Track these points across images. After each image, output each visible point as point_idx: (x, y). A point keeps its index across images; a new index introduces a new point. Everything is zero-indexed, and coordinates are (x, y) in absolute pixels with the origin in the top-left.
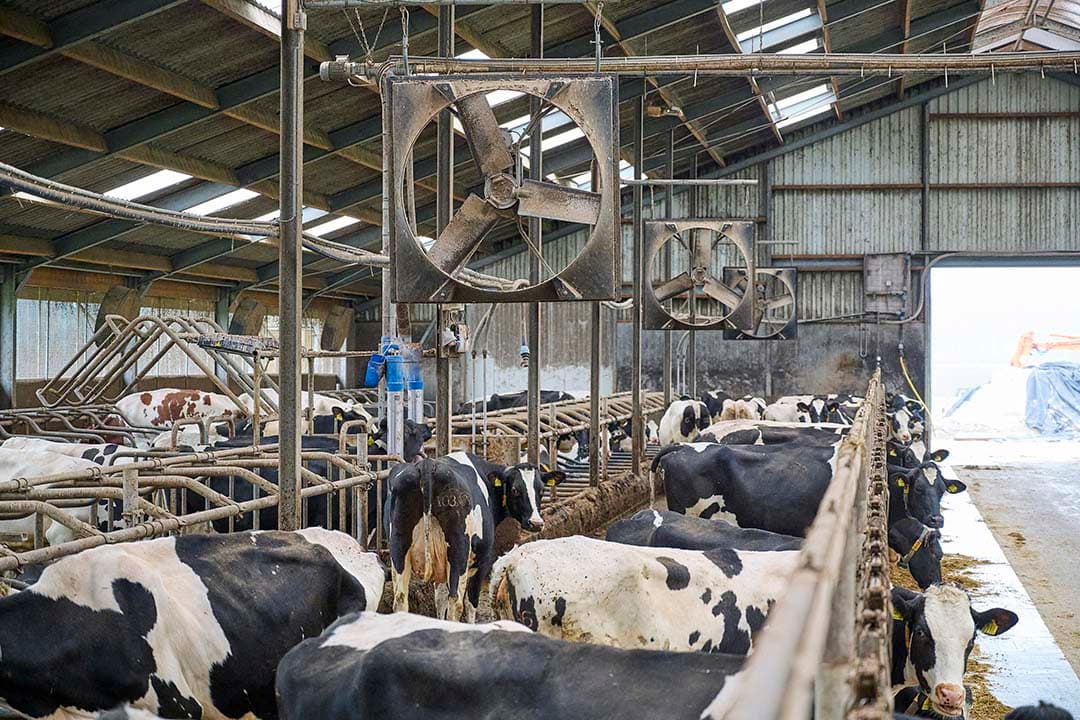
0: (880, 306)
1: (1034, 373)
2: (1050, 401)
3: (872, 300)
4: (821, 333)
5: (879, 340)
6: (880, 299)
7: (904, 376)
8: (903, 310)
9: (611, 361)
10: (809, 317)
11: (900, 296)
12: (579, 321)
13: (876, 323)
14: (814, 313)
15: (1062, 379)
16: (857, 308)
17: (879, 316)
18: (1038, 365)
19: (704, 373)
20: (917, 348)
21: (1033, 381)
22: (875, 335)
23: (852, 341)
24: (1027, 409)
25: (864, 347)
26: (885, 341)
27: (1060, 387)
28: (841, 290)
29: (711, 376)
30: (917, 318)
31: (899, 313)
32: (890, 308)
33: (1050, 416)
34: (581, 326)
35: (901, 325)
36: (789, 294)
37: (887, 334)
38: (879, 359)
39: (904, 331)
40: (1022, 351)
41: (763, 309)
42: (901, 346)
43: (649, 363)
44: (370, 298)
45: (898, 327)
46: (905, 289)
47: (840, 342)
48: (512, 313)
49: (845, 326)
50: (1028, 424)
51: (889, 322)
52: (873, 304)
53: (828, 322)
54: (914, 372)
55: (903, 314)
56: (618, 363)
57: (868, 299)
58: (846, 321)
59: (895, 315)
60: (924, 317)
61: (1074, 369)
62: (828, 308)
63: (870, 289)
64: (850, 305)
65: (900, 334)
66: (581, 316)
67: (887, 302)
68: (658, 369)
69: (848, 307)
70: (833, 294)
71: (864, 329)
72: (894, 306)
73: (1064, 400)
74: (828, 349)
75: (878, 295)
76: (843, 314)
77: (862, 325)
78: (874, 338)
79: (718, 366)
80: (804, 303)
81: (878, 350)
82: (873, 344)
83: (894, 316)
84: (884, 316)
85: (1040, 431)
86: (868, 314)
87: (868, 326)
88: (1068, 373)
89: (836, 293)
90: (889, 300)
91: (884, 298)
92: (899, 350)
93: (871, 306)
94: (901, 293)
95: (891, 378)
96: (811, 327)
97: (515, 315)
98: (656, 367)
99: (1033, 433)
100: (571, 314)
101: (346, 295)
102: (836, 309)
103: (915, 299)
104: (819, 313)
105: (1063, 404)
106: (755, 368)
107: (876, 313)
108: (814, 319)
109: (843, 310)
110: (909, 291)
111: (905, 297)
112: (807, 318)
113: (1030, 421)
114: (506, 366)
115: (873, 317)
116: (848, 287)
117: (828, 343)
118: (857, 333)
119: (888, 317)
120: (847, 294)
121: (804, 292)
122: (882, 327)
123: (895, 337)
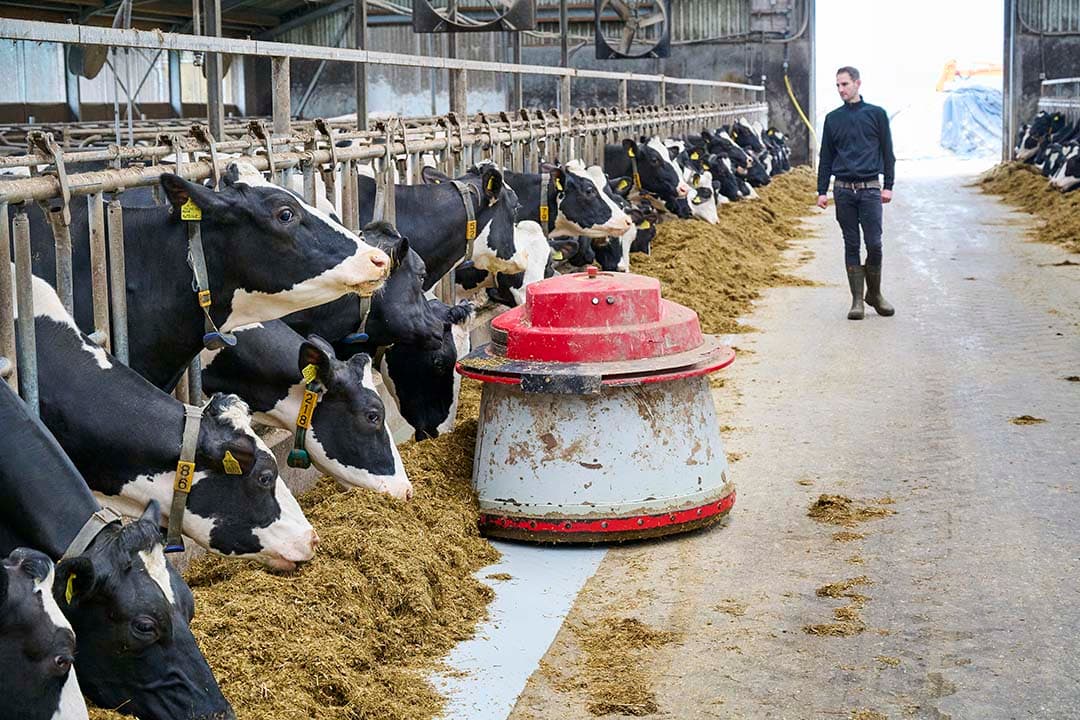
0: (765, 25)
1: (950, 98)
2: (965, 123)
3: (757, 19)
4: (708, 54)
5: (764, 60)
6: (764, 18)
7: (789, 95)
8: (788, 28)
9: (502, 84)
10: (696, 37)
11: (784, 15)
12: (472, 47)
13: (761, 42)
14: (701, 34)
15: (976, 102)
16: (743, 27)
17: (764, 35)
18: (955, 90)
19: (593, 95)
20: (801, 66)
21: (949, 105)
22: (760, 53)
23: (738, 61)
24: (943, 131)
25: (749, 66)
26: (771, 60)
27: (974, 109)
28: (726, 10)
29: (600, 99)
30: (802, 36)
31: (783, 32)
32: (775, 27)
33: (964, 137)
34: (474, 52)
35: (786, 44)
36: (660, 11)
37: (772, 53)
38: (764, 78)
39: (789, 49)
40: (946, 78)
41: (635, 27)
42: (786, 65)
43: (540, 87)
44: (268, 28)
45: (783, 46)
46: (789, 7)
47: (726, 62)
48: (406, 40)
49: (731, 46)
50: (942, 145)
51: (774, 41)
52: (759, 23)
53: (714, 42)
54: (798, 90)
55: (787, 33)
56: (509, 87)
57: (753, 19)
58: (732, 41)
59: (779, 33)
60: (807, 36)
61: (988, 92)
62: (715, 28)
63: (756, 8)
64: (736, 25)
65: (785, 52)
66: (474, 42)
67: (772, 22)
68: (549, 93)
69: (734, 27)
70: (719, 13)
71: (749, 49)
72: (779, 25)
73: (977, 121)
74: (714, 69)
75: (763, 14)
76: (729, 34)
77: (748, 45)
78: (759, 58)
79: (607, 88)
80: (691, 24)
81: (763, 69)
82: (758, 64)
83: (779, 35)
84: (768, 35)
85: (955, 151)
86: (752, 33)
87: (755, 45)
88: (982, 96)
89: (722, 13)
90: (774, 20)
91: (769, 18)
92: (784, 69)
93: (757, 26)
94: (785, 11)
95: (776, 97)
96: (697, 49)
97: (409, 42)
98: (547, 90)
99: (948, 153)
100: (464, 40)
101: (243, 25)
102: (722, 29)
103: (800, 17)
104: (706, 34)
105: (977, 125)
106: (644, 89)
107: (760, 33)
108: (700, 39)
109: (729, 29)
110: (794, 11)
111: (789, 16)
112: (695, 38)
113: (945, 143)
114: (405, 92)
115: (757, 37)
116: (734, 7)
117: (715, 63)
118: (742, 53)
119: (772, 35)
120: (733, 14)
121: (691, 12)
122: (767, 46)
123: (781, 55)
